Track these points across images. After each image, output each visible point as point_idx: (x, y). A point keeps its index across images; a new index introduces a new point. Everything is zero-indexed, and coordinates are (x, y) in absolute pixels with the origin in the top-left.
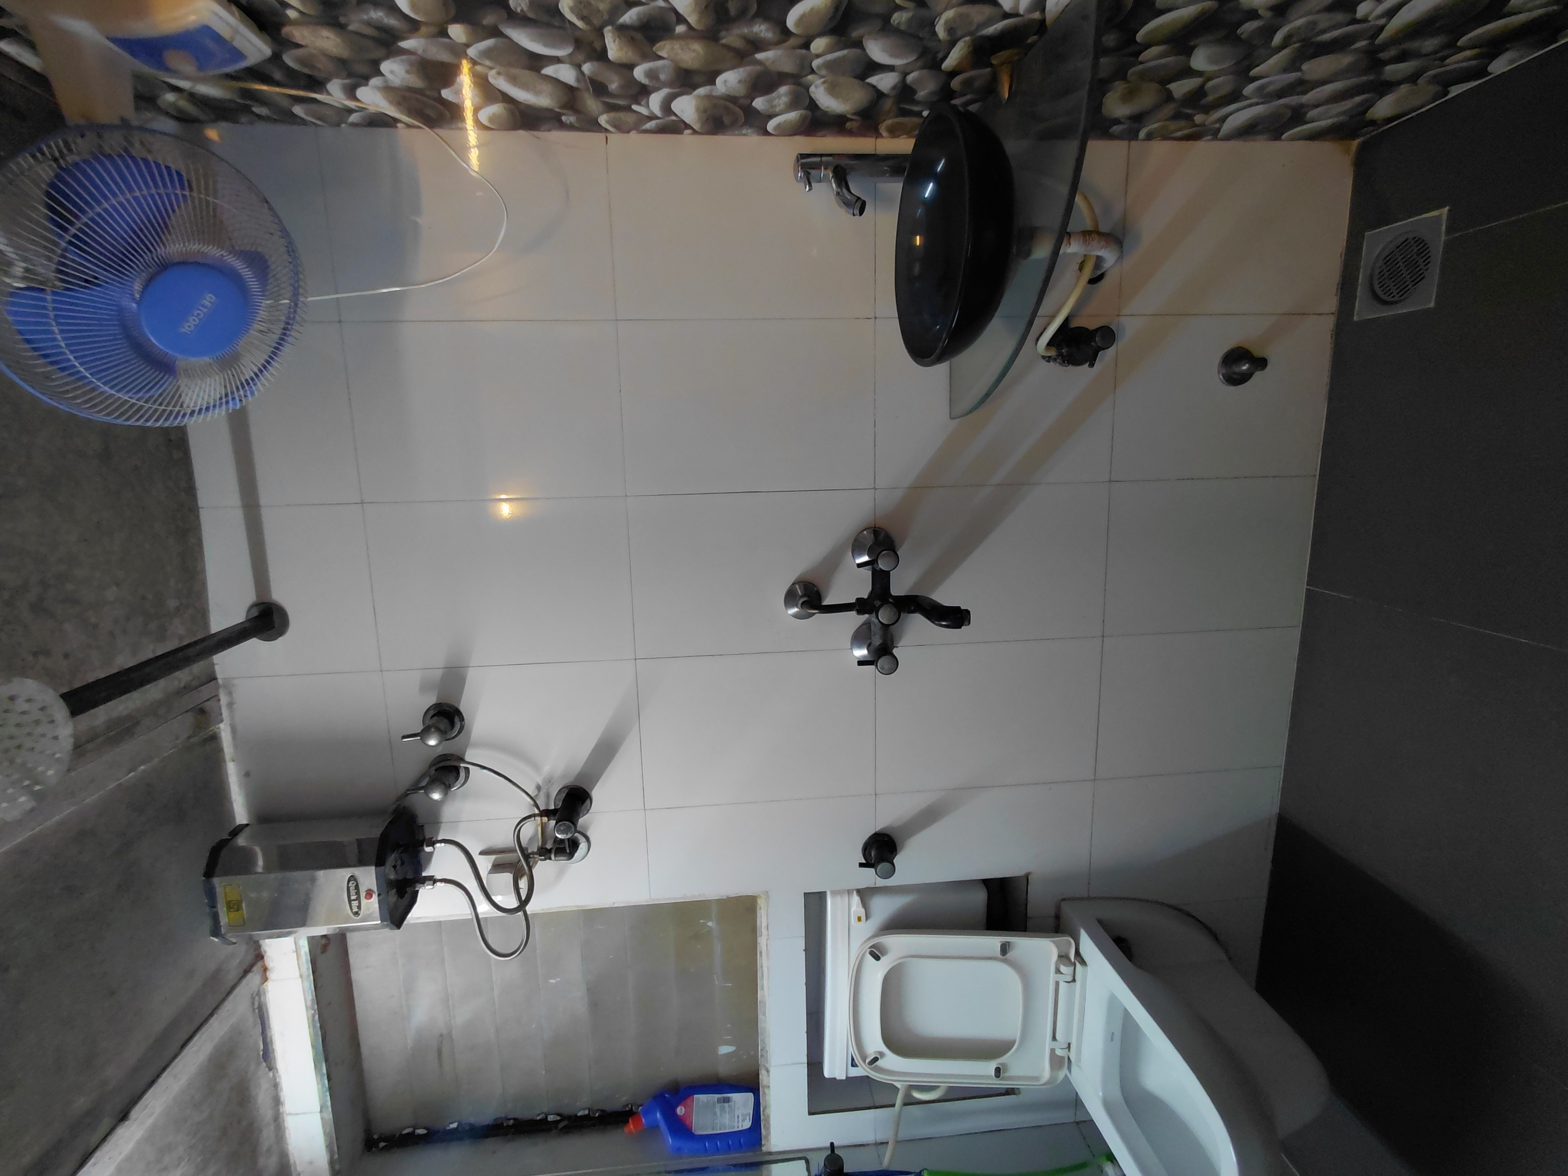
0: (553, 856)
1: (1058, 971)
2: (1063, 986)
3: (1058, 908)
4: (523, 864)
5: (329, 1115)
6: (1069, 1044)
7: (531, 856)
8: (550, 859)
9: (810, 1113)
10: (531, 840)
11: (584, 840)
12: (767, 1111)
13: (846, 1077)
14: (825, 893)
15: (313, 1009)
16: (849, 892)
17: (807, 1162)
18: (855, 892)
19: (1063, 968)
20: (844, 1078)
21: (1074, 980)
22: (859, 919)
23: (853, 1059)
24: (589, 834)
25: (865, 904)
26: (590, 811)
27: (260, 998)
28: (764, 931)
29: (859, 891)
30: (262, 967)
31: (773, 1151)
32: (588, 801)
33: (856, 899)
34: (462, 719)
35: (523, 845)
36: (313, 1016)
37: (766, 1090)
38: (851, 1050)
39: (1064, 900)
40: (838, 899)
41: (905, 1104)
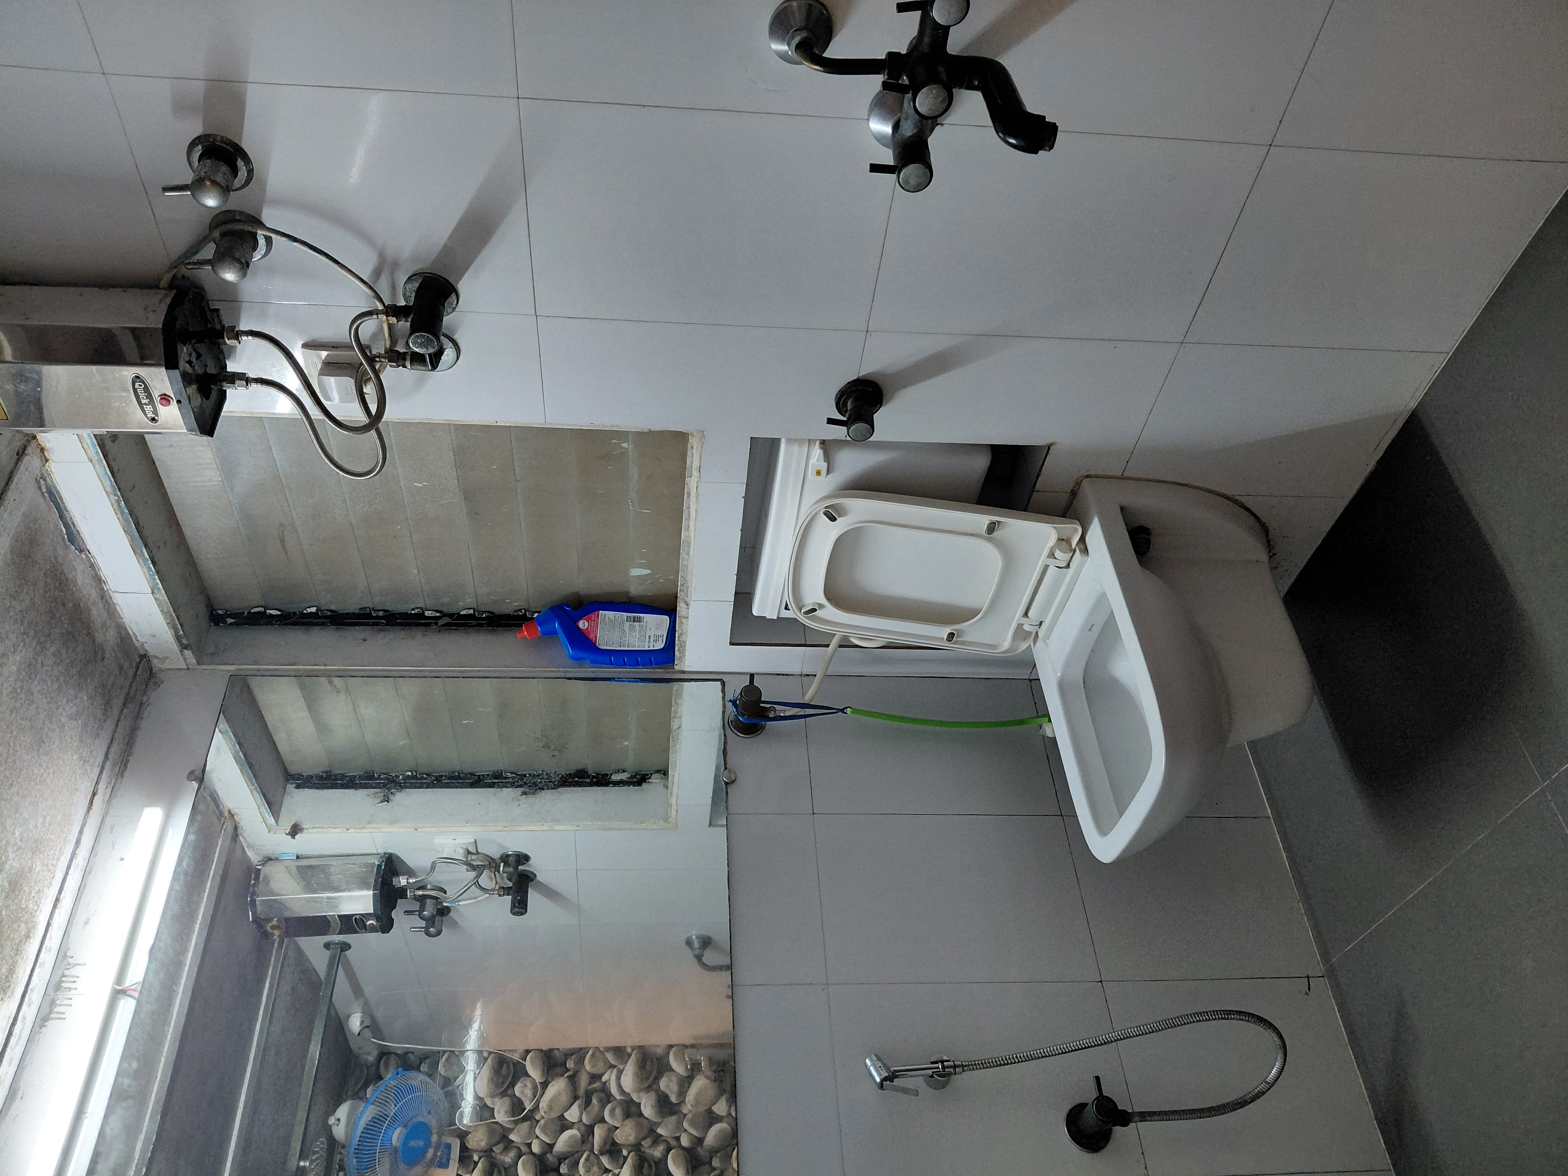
0: (408, 364)
1: (1052, 555)
2: (1052, 570)
3: (1078, 484)
4: (366, 369)
5: (162, 595)
6: (1041, 623)
7: (378, 359)
8: (404, 366)
9: (731, 644)
10: (374, 336)
11: (451, 344)
12: (683, 638)
13: (778, 617)
14: (779, 440)
15: (116, 495)
16: (811, 442)
17: (723, 684)
18: (818, 442)
19: (1058, 554)
20: (776, 618)
21: (1068, 566)
22: (819, 473)
23: (787, 605)
24: (456, 337)
25: (827, 456)
26: (457, 309)
27: (45, 481)
28: (695, 473)
29: (823, 442)
30: (38, 448)
31: (686, 670)
32: (453, 296)
33: (817, 452)
34: (247, 160)
35: (362, 343)
36: (118, 502)
37: (684, 621)
38: (786, 598)
39: (1088, 476)
40: (795, 448)
41: (840, 646)
